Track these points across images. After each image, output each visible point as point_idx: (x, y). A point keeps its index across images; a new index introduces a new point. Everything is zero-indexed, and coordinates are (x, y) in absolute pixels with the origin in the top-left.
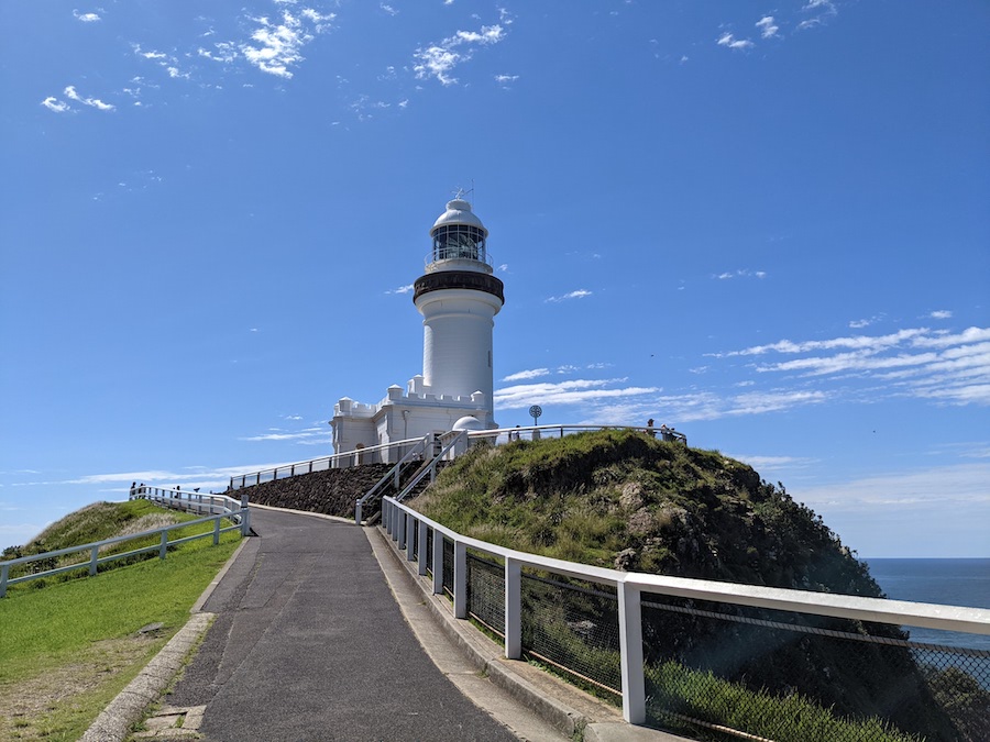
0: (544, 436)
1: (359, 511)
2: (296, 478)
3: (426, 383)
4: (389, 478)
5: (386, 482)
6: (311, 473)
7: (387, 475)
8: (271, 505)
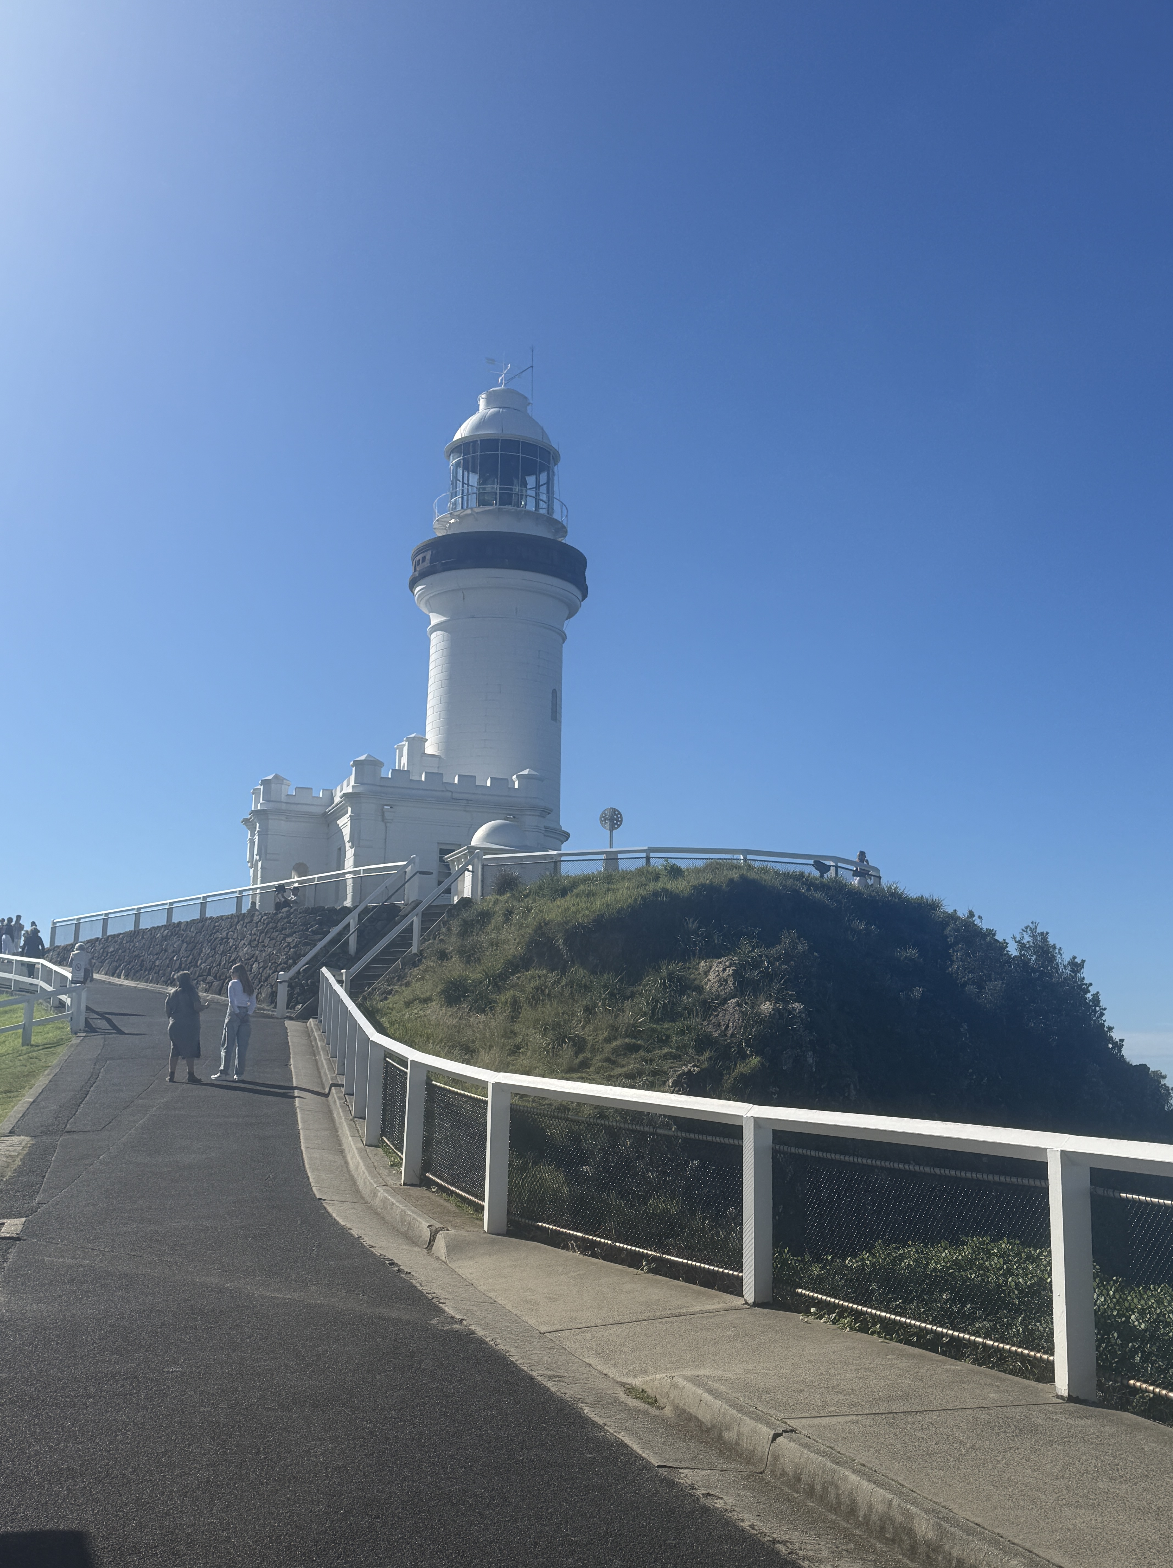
0: (623, 865)
1: (283, 992)
2: (173, 929)
3: (430, 748)
4: (340, 934)
5: (333, 942)
6: (203, 919)
7: (334, 931)
8: (127, 977)
